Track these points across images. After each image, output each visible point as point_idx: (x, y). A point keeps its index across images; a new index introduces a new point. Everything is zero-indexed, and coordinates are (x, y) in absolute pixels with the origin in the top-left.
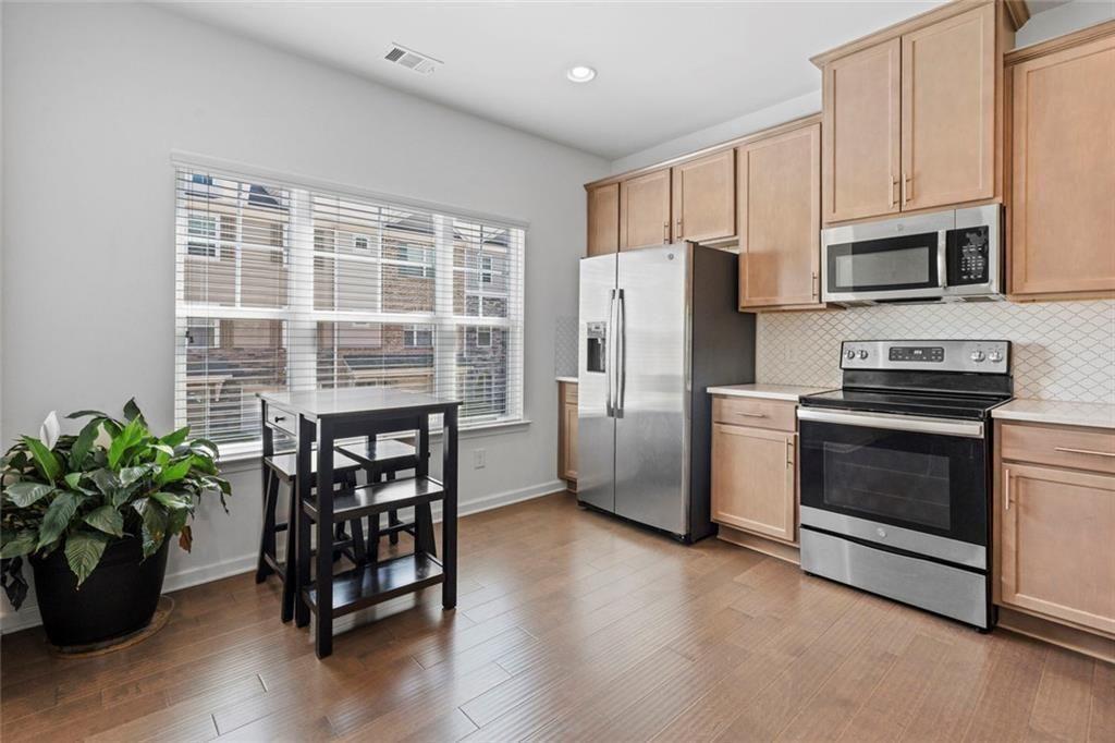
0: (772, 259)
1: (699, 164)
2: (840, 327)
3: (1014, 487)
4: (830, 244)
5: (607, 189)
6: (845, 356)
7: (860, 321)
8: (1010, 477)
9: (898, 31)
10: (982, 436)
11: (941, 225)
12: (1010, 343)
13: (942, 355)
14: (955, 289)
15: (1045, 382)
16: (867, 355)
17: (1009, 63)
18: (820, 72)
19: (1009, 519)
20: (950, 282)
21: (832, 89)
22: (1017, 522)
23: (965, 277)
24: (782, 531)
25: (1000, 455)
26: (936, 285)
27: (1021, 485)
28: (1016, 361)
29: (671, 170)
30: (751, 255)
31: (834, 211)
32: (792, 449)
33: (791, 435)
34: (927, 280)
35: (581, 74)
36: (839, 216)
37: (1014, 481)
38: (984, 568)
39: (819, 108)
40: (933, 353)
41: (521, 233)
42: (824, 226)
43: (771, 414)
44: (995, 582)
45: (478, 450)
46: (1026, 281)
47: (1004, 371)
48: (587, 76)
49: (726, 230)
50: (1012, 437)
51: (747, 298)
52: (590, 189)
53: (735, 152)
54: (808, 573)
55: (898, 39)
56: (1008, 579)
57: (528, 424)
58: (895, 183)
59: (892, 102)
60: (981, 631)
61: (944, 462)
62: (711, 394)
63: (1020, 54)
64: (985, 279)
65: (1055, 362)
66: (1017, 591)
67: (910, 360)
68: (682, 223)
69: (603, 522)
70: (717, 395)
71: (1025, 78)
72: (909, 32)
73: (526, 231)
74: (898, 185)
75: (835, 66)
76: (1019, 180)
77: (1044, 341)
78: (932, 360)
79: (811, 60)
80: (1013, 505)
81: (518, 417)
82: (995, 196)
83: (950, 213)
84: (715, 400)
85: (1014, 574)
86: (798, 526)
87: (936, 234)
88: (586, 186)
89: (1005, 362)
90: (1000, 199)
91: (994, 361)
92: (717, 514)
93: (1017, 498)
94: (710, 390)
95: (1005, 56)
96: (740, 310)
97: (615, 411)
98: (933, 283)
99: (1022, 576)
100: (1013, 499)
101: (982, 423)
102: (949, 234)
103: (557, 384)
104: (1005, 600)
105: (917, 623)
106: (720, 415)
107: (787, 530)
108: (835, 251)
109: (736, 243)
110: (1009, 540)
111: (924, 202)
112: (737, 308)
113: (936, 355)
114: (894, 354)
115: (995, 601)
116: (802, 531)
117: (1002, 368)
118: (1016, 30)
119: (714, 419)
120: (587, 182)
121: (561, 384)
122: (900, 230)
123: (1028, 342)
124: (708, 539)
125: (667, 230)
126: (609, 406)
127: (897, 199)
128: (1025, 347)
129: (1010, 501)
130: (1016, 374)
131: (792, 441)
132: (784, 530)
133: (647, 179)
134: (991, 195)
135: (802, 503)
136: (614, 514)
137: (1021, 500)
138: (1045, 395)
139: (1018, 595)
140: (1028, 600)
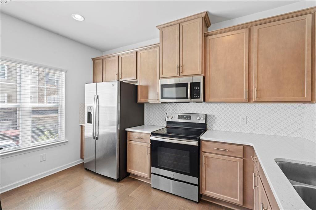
0: (146, 88)
1: (127, 56)
2: (166, 108)
3: (205, 160)
4: (162, 84)
5: (99, 61)
6: (167, 117)
7: (171, 107)
8: (204, 157)
9: (179, 21)
10: (197, 145)
11: (189, 81)
12: (206, 115)
13: (190, 118)
14: (192, 100)
15: (214, 125)
16: (172, 118)
17: (205, 36)
18: (159, 30)
19: (204, 169)
20: (192, 98)
21: (162, 37)
22: (206, 170)
23: (195, 96)
24: (146, 175)
25: (202, 150)
26: (188, 99)
27: (207, 159)
28: (208, 119)
29: (118, 56)
30: (141, 86)
31: (163, 74)
32: (149, 149)
33: (149, 144)
34: (186, 97)
35: (78, 17)
36: (163, 76)
37: (205, 158)
38: (198, 184)
39: (159, 42)
40: (188, 117)
41: (64, 74)
42: (160, 78)
43: (144, 137)
44: (201, 187)
45: (41, 154)
46: (209, 98)
47: (205, 123)
48: (81, 19)
49: (134, 78)
50: (205, 145)
51: (140, 99)
52: (94, 60)
53: (137, 53)
54: (153, 188)
55: (179, 24)
56: (203, 187)
57: (67, 142)
58: (178, 67)
59: (177, 43)
60: (197, 203)
61: (188, 153)
62: (127, 131)
63: (208, 34)
64: (199, 98)
65: (216, 120)
66: (206, 190)
67: (183, 119)
68: (121, 74)
69: (92, 175)
70: (129, 131)
71: (209, 40)
72: (181, 23)
73: (66, 73)
74: (179, 68)
75: (163, 29)
76: (208, 69)
77: (214, 114)
78: (188, 119)
79: (156, 27)
80: (205, 165)
81: (63, 140)
82: (202, 73)
83: (191, 77)
84: (128, 133)
85: (205, 185)
86: (151, 173)
87: (188, 83)
88: (92, 59)
89: (205, 120)
90: (203, 75)
91: (203, 120)
92: (128, 170)
93: (206, 163)
94: (126, 130)
95: (204, 33)
96: (138, 103)
97: (95, 138)
98: (187, 98)
99: (207, 185)
100: (205, 163)
101: (197, 141)
102: (191, 83)
103: (80, 127)
104: (203, 193)
105: (181, 201)
106: (130, 138)
107: (148, 174)
108: (163, 86)
109: (137, 82)
110: (204, 175)
111: (185, 74)
112: (137, 102)
113: (189, 118)
114: (179, 117)
115: (200, 193)
116: (152, 175)
117: (204, 122)
118: (208, 28)
119: (128, 139)
120: (93, 58)
121: (82, 126)
122: (180, 81)
123: (210, 114)
124: (126, 178)
125: (117, 76)
126: (93, 135)
127: (178, 72)
128: (210, 116)
129: (204, 164)
130: (208, 123)
131: (149, 146)
132: (147, 175)
133: (111, 59)
134: (201, 73)
135: (152, 166)
136: (95, 172)
137: (207, 164)
138: (214, 129)
139: (206, 191)
140: (208, 192)
